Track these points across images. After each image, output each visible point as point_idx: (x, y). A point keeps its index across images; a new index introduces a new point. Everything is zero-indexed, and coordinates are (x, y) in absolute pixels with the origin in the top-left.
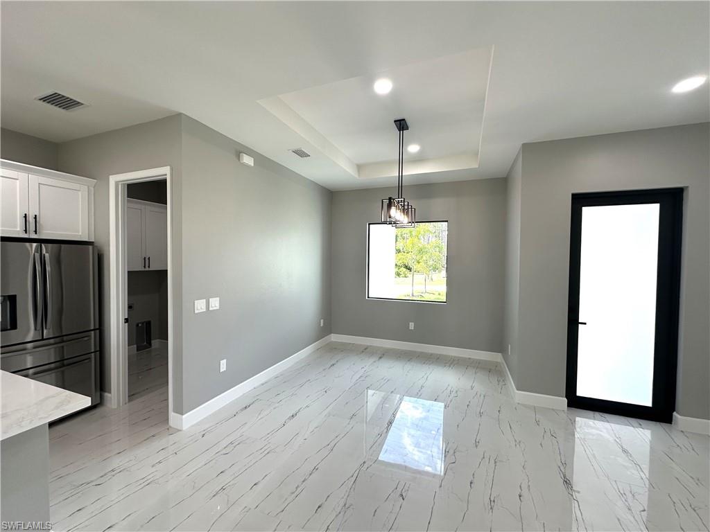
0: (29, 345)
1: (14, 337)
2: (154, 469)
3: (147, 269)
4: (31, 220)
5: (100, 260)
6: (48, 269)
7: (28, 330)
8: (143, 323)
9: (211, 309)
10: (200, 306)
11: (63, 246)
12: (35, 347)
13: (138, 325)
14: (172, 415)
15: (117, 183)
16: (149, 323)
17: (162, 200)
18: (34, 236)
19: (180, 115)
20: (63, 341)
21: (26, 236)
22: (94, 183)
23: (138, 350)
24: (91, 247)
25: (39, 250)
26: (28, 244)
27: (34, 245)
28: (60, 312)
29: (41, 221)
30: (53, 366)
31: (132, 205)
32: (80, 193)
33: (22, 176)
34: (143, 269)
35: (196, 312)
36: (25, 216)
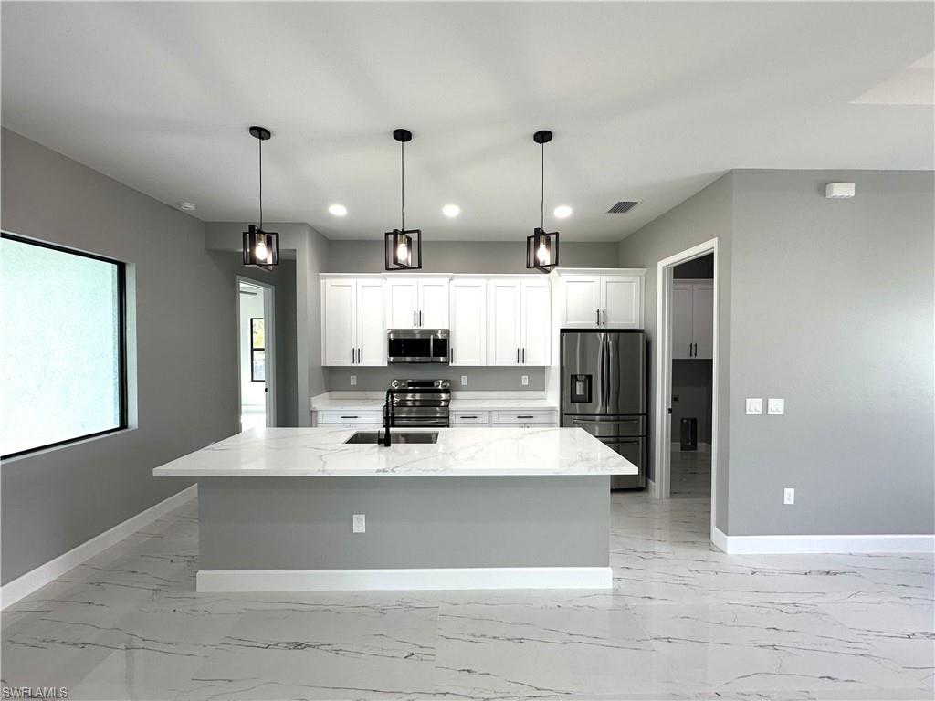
0: (598, 418)
1: (589, 408)
2: (690, 574)
3: (693, 357)
4: (601, 313)
5: (649, 346)
6: (611, 354)
7: (597, 406)
8: (687, 419)
9: (770, 413)
10: (754, 406)
11: (621, 334)
12: (601, 420)
13: (682, 421)
14: (715, 530)
15: (664, 268)
16: (694, 421)
17: (709, 274)
18: (603, 327)
19: (731, 171)
20: (618, 420)
21: (598, 327)
22: (644, 273)
23: (682, 449)
24: (641, 335)
25: (605, 338)
26: (598, 334)
27: (602, 334)
28: (618, 393)
29: (608, 314)
30: (611, 439)
31: (678, 286)
32: (634, 284)
33: (596, 278)
34: (690, 358)
35: (748, 413)
36: (598, 312)
